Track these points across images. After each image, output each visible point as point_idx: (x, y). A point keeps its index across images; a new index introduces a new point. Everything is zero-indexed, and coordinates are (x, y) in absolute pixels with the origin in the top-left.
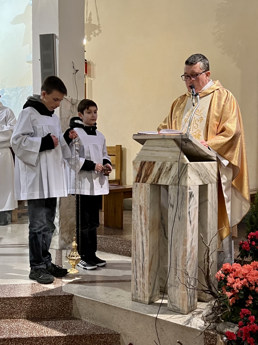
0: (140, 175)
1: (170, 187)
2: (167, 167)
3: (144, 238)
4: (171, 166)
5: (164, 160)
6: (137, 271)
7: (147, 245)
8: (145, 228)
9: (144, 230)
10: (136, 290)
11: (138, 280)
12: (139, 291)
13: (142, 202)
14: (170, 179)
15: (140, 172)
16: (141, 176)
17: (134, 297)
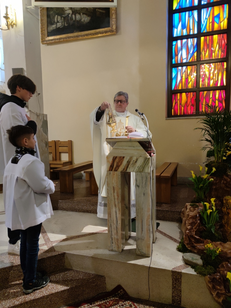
0: (113, 166)
2: (134, 160)
3: (117, 208)
4: (137, 160)
5: (131, 155)
6: (112, 231)
7: (119, 213)
8: (118, 202)
9: (116, 203)
10: (112, 243)
11: (113, 237)
12: (114, 244)
13: (115, 185)
14: (136, 169)
15: (112, 164)
17: (110, 248)
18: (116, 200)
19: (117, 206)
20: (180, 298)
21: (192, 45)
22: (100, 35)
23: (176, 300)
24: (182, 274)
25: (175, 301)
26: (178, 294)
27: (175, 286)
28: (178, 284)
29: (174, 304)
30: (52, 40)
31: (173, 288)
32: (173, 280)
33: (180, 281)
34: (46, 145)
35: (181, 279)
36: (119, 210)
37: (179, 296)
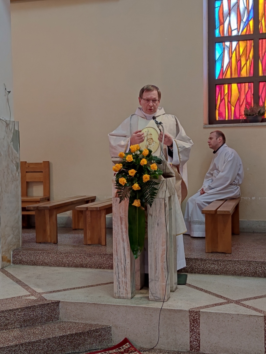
3: (125, 244)
6: (119, 272)
7: (128, 250)
12: (121, 290)
13: (123, 214)
18: (124, 233)
19: (125, 241)
20: (198, 342)
21: (246, 9)
23: (195, 346)
24: (200, 313)
25: (193, 347)
26: (197, 338)
27: (192, 328)
28: (196, 326)
29: (192, 350)
31: (190, 332)
32: (190, 321)
33: (198, 322)
34: (17, 168)
35: (199, 320)
36: (128, 245)
37: (197, 340)
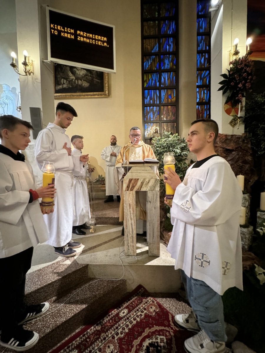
1: (148, 192)
2: (147, 181)
3: (133, 221)
4: (149, 181)
5: (144, 178)
6: (128, 240)
7: (135, 225)
9: (132, 217)
11: (129, 245)
12: (130, 251)
13: (131, 202)
14: (149, 188)
15: (128, 185)
16: (129, 187)
17: (127, 254)
18: (132, 215)
19: (132, 219)
21: (156, 111)
22: (96, 96)
30: (59, 96)
36: (135, 222)
